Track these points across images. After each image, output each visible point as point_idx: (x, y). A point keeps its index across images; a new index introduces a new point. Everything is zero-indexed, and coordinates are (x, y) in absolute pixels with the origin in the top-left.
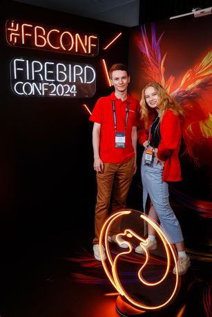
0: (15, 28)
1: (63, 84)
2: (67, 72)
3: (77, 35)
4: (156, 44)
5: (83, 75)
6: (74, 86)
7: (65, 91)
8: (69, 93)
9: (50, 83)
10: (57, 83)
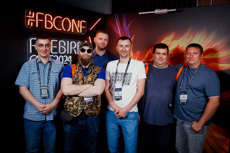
0: (31, 15)
1: (63, 55)
2: (66, 47)
3: (73, 20)
4: (126, 28)
5: (76, 49)
6: (70, 56)
7: (64, 60)
8: (67, 62)
9: (54, 55)
10: (59, 55)
